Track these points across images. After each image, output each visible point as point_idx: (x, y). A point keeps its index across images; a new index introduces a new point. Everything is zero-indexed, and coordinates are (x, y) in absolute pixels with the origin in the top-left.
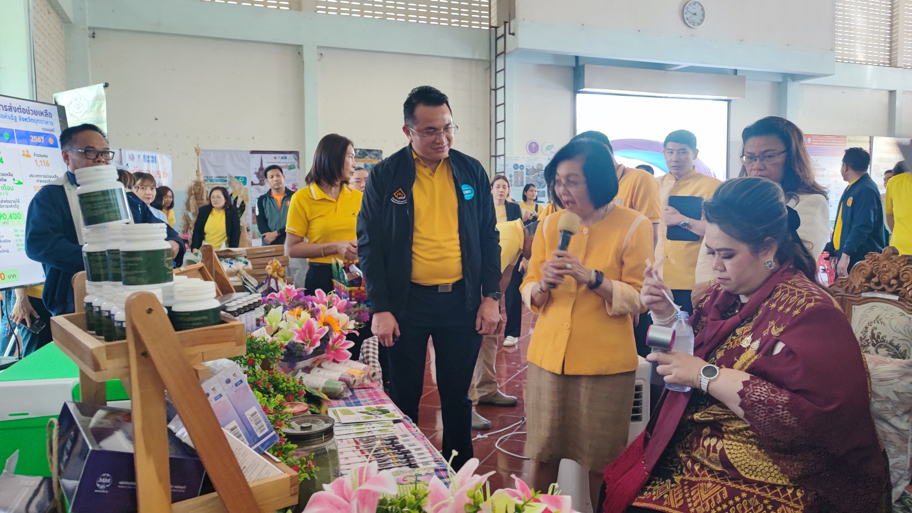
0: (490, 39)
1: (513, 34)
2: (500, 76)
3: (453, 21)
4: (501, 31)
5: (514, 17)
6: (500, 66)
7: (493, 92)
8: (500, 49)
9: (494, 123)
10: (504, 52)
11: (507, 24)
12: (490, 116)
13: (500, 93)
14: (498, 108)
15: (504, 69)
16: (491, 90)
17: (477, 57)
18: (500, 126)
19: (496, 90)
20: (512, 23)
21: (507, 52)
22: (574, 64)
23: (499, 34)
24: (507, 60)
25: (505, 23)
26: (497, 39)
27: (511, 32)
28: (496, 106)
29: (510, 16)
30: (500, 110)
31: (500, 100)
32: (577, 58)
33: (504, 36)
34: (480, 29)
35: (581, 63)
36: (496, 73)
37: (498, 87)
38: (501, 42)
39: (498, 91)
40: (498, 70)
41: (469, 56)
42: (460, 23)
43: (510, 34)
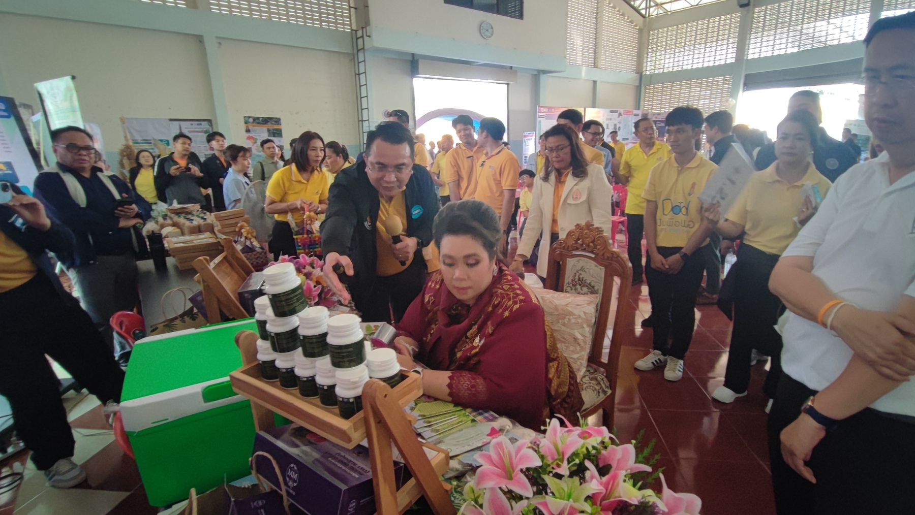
0: (352, 38)
1: (369, 36)
2: (362, 65)
3: (324, 24)
4: (359, 34)
5: (369, 25)
6: (361, 58)
7: (357, 76)
8: (360, 46)
9: (359, 98)
10: (363, 48)
11: (364, 29)
12: (357, 93)
13: (362, 77)
14: (362, 87)
15: (364, 61)
16: (356, 74)
17: (343, 51)
18: (364, 100)
19: (359, 74)
20: (368, 28)
21: (366, 48)
22: (410, 58)
23: (358, 36)
24: (366, 53)
25: (363, 28)
26: (357, 39)
27: (368, 35)
28: (360, 86)
29: (366, 23)
30: (363, 88)
31: (363, 82)
32: (413, 55)
33: (362, 37)
34: (344, 31)
35: (416, 59)
36: (359, 63)
37: (361, 72)
38: (360, 41)
39: (361, 76)
40: (360, 61)
41: (337, 50)
42: (329, 26)
43: (367, 36)
